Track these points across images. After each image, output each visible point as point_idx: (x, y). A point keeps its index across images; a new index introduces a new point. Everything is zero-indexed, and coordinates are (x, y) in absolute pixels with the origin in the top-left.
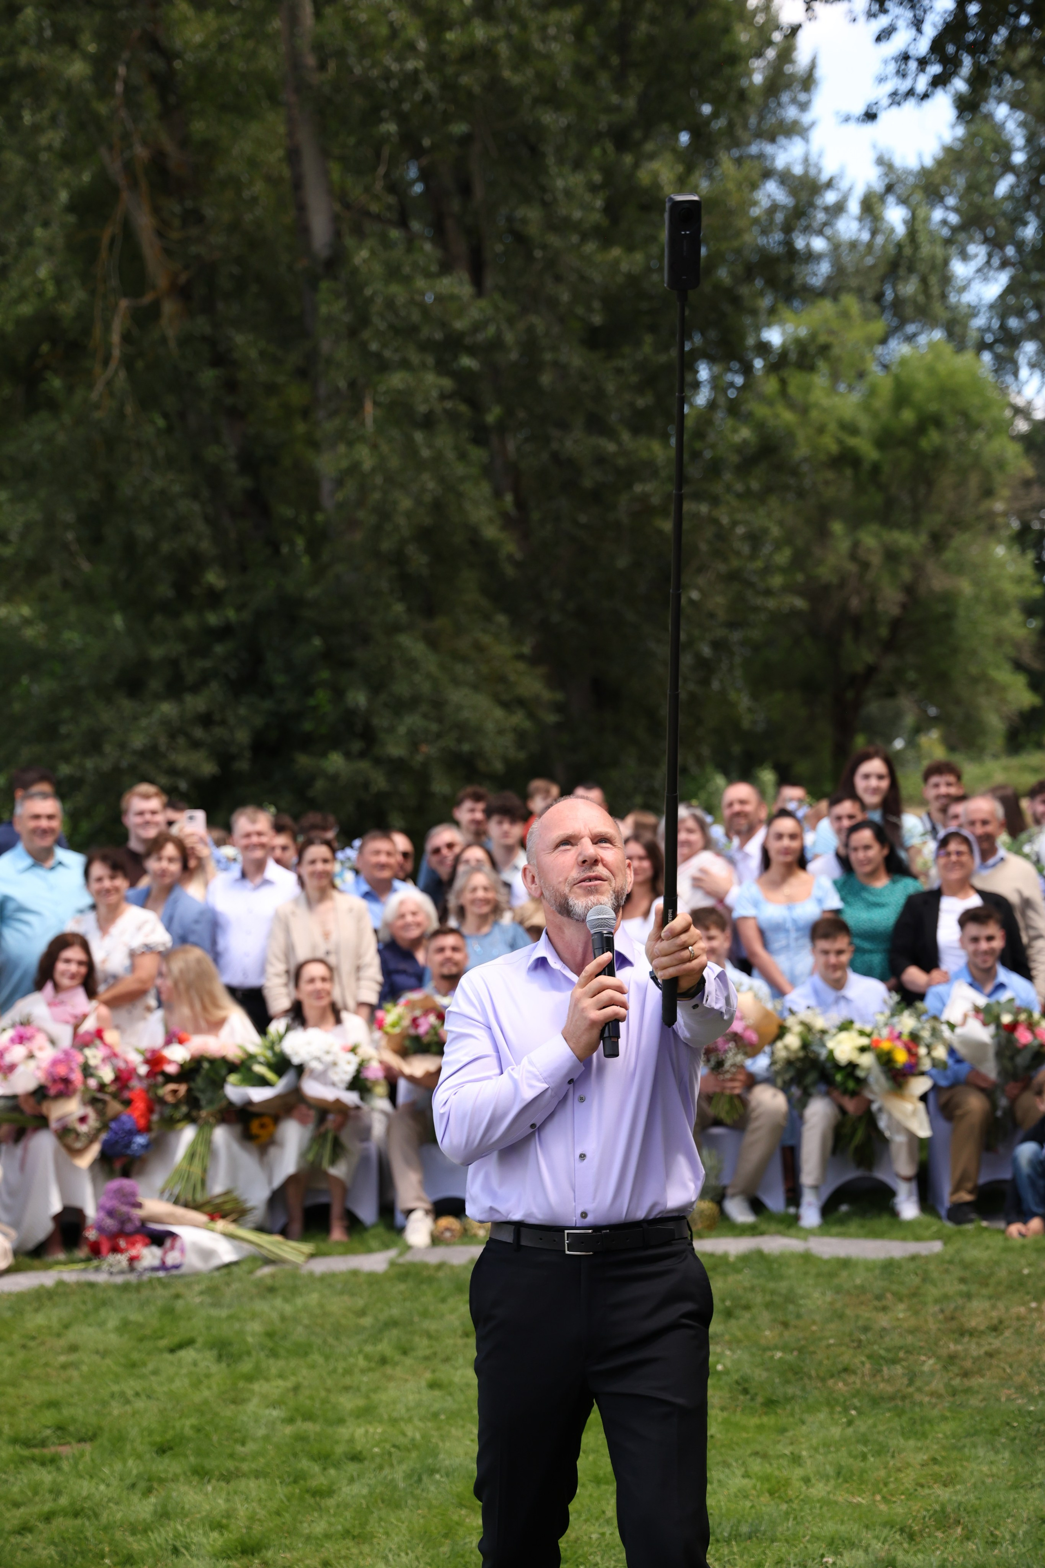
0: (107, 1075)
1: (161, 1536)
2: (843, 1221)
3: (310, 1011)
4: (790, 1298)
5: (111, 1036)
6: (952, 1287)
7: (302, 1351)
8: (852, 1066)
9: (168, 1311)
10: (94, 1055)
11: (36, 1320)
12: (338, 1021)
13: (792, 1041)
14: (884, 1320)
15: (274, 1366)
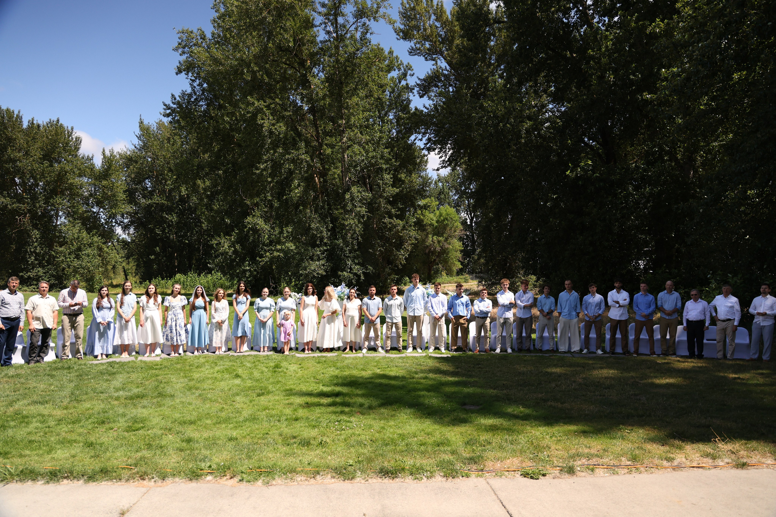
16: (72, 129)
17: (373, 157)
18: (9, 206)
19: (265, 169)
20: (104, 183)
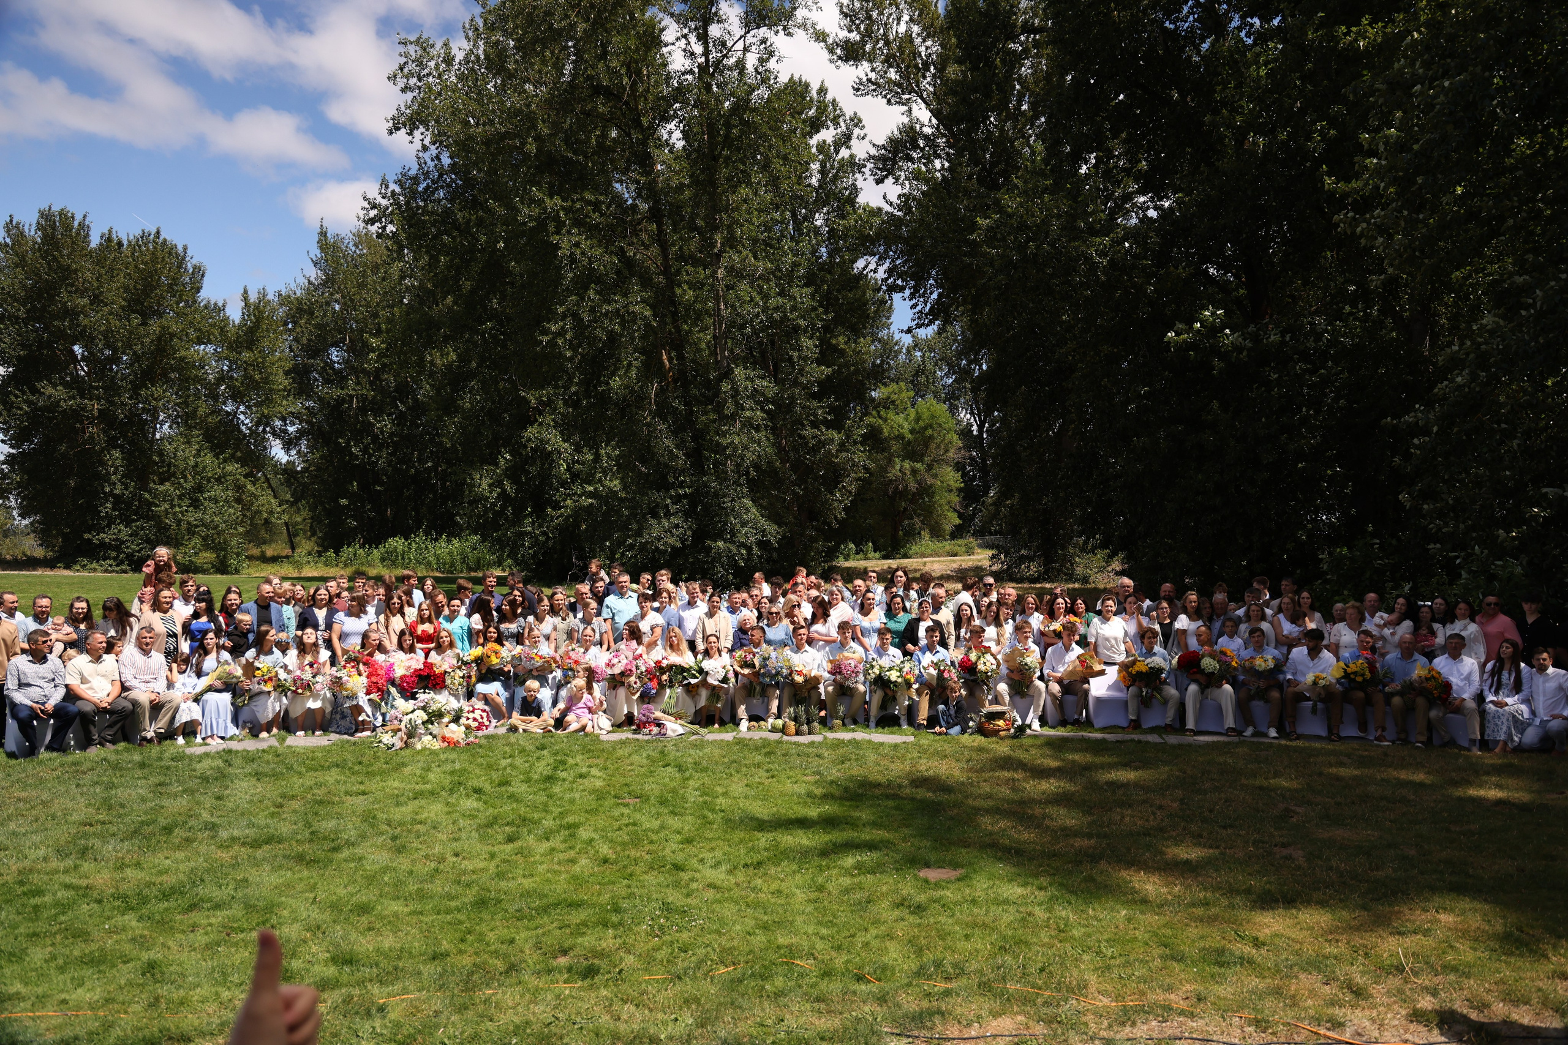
0: (643, 669)
1: (662, 835)
3: (711, 652)
4: (863, 756)
5: (645, 656)
6: (916, 755)
7: (705, 770)
9: (662, 752)
10: (640, 662)
11: (620, 752)
12: (720, 656)
14: (892, 766)
15: (696, 775)
16: (185, 249)
17: (777, 309)
18: (62, 404)
19: (562, 333)
20: (246, 355)
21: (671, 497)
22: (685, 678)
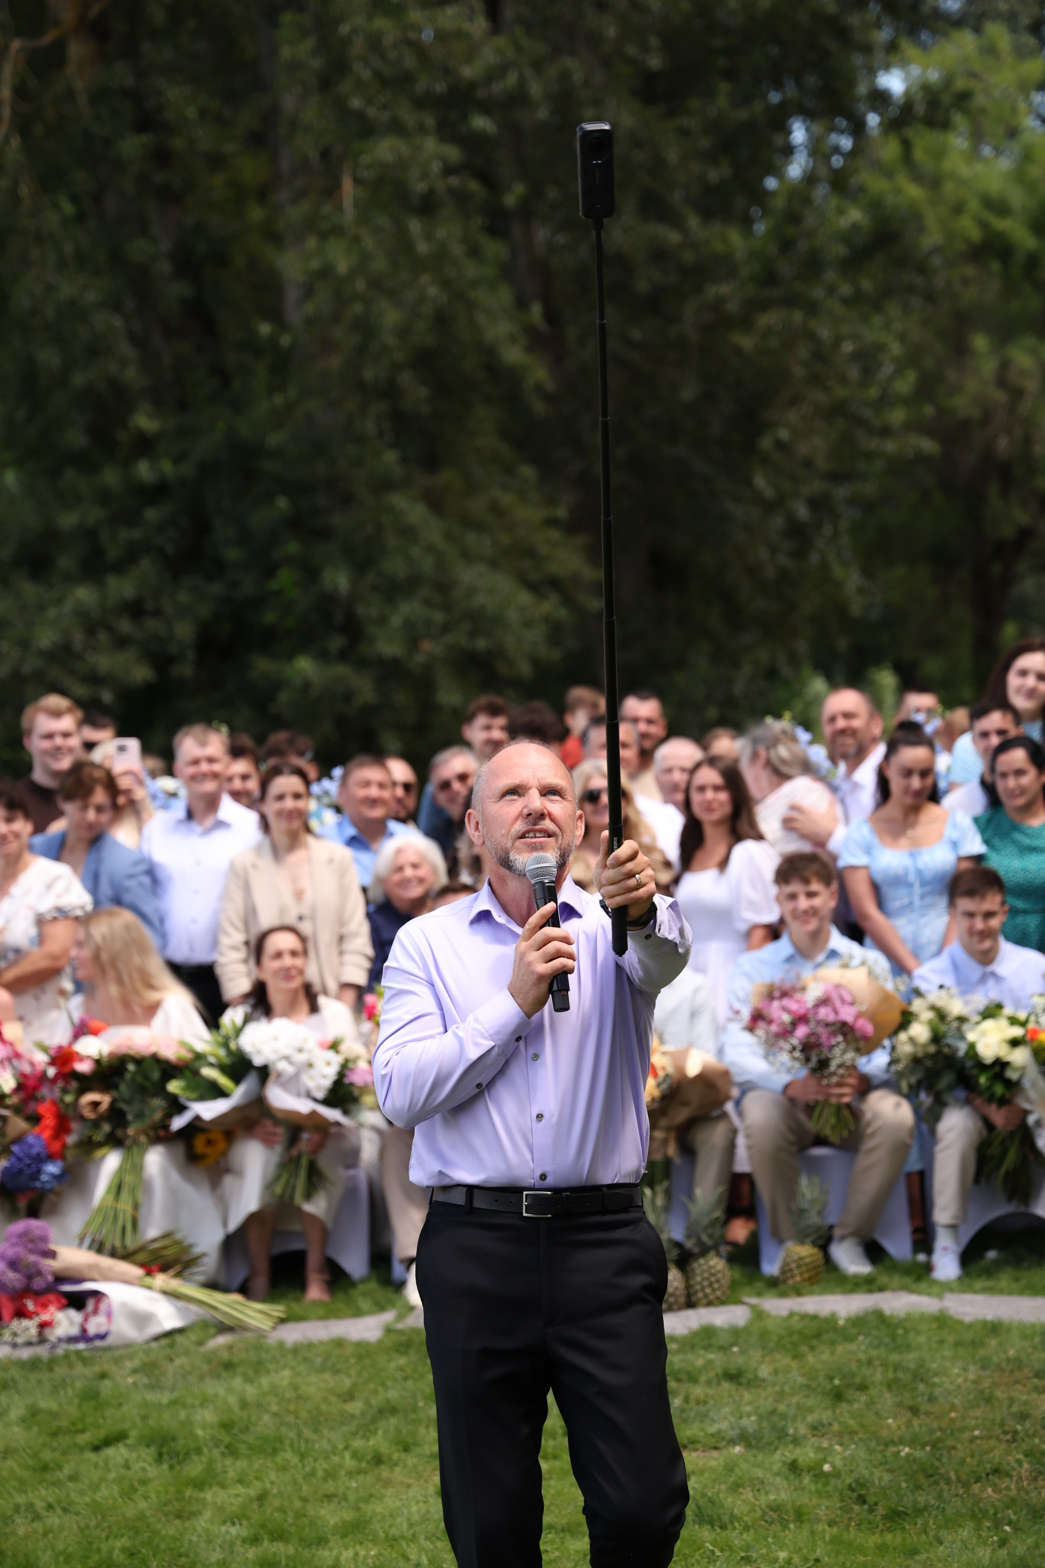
0: (7, 1082)
2: (990, 1272)
3: (276, 996)
4: (920, 1375)
5: (11, 1031)
7: (269, 1447)
8: (1001, 1065)
9: (91, 1396)
12: (314, 1008)
13: (920, 1031)
15: (233, 1468)
21: (104, 497)
22: (176, 1106)
